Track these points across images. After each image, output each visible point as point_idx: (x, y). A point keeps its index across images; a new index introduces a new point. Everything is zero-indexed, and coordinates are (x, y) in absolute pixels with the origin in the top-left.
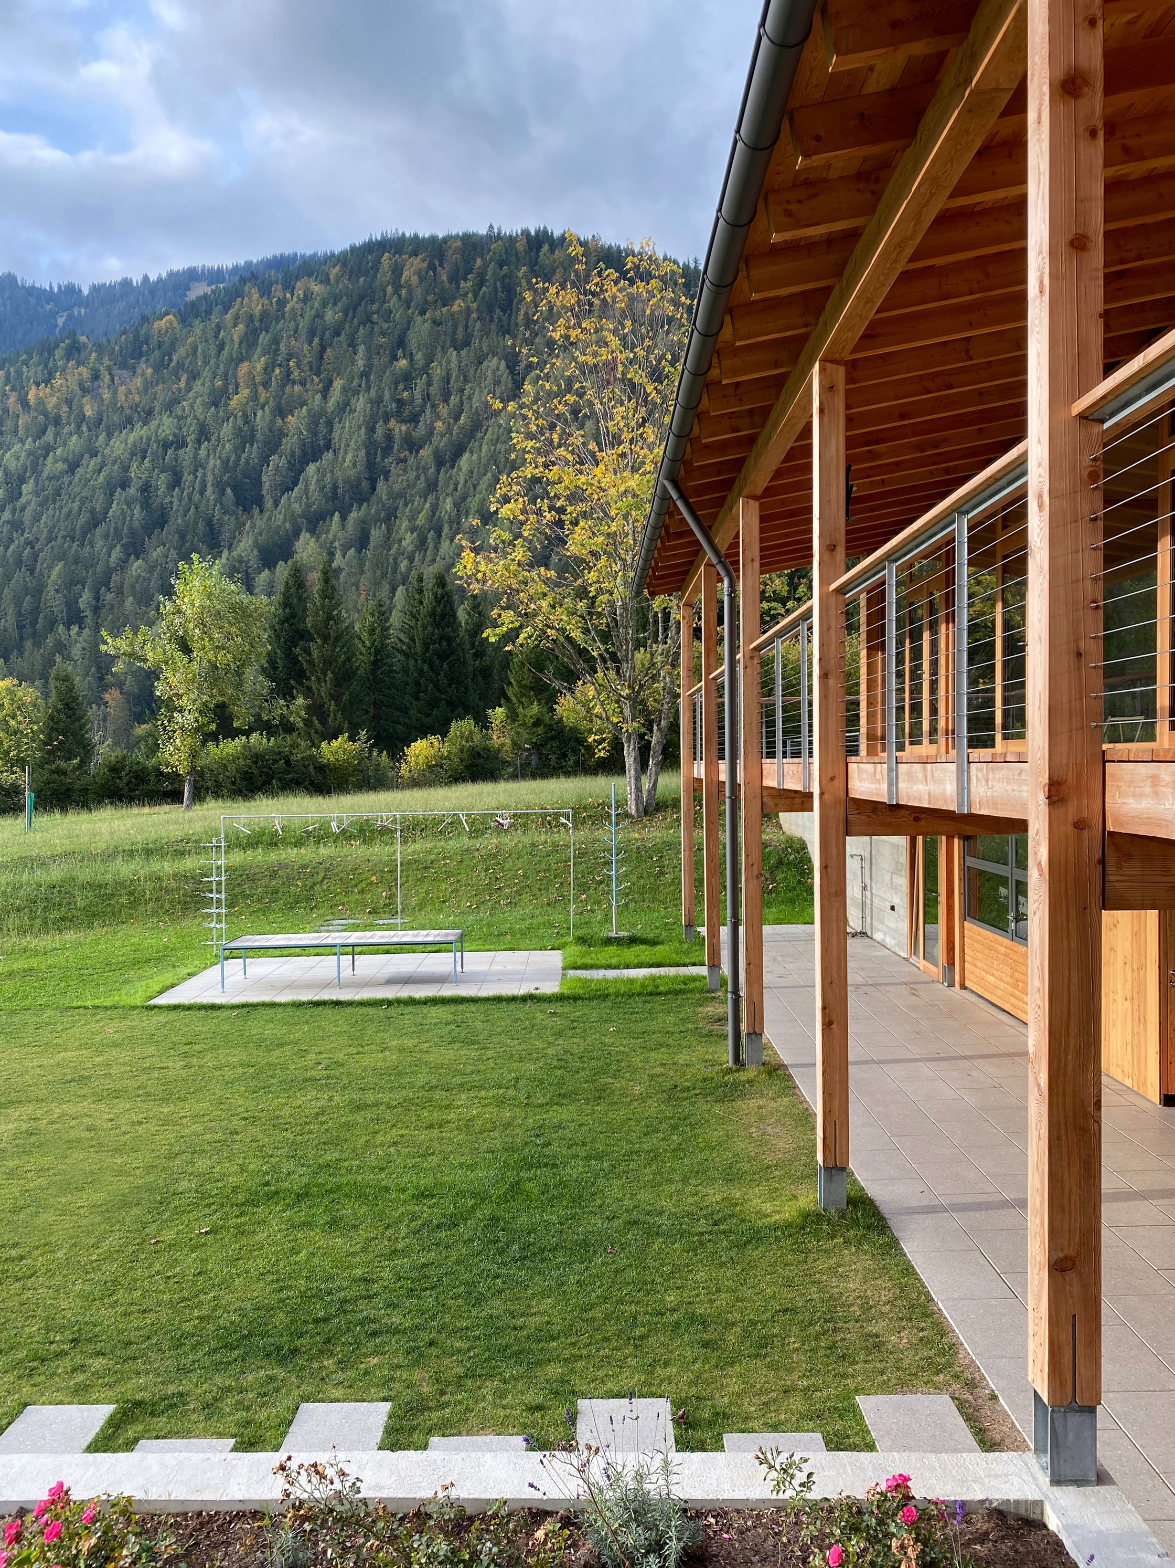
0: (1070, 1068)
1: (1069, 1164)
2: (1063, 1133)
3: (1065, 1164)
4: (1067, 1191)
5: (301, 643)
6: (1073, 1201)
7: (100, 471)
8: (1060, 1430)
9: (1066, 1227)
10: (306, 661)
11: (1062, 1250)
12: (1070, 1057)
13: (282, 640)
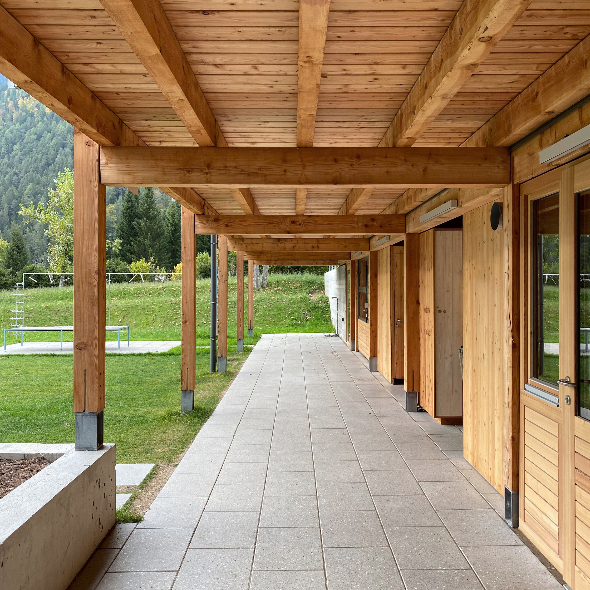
0: (84, 255)
1: (83, 300)
2: (81, 285)
3: (82, 300)
4: (82, 312)
5: (136, 219)
6: (85, 317)
7: (52, 140)
8: (80, 424)
9: (82, 329)
10: (139, 228)
11: (80, 339)
12: (84, 250)
13: (127, 218)
